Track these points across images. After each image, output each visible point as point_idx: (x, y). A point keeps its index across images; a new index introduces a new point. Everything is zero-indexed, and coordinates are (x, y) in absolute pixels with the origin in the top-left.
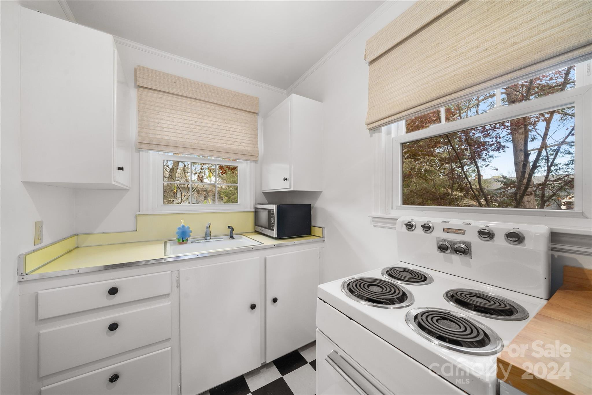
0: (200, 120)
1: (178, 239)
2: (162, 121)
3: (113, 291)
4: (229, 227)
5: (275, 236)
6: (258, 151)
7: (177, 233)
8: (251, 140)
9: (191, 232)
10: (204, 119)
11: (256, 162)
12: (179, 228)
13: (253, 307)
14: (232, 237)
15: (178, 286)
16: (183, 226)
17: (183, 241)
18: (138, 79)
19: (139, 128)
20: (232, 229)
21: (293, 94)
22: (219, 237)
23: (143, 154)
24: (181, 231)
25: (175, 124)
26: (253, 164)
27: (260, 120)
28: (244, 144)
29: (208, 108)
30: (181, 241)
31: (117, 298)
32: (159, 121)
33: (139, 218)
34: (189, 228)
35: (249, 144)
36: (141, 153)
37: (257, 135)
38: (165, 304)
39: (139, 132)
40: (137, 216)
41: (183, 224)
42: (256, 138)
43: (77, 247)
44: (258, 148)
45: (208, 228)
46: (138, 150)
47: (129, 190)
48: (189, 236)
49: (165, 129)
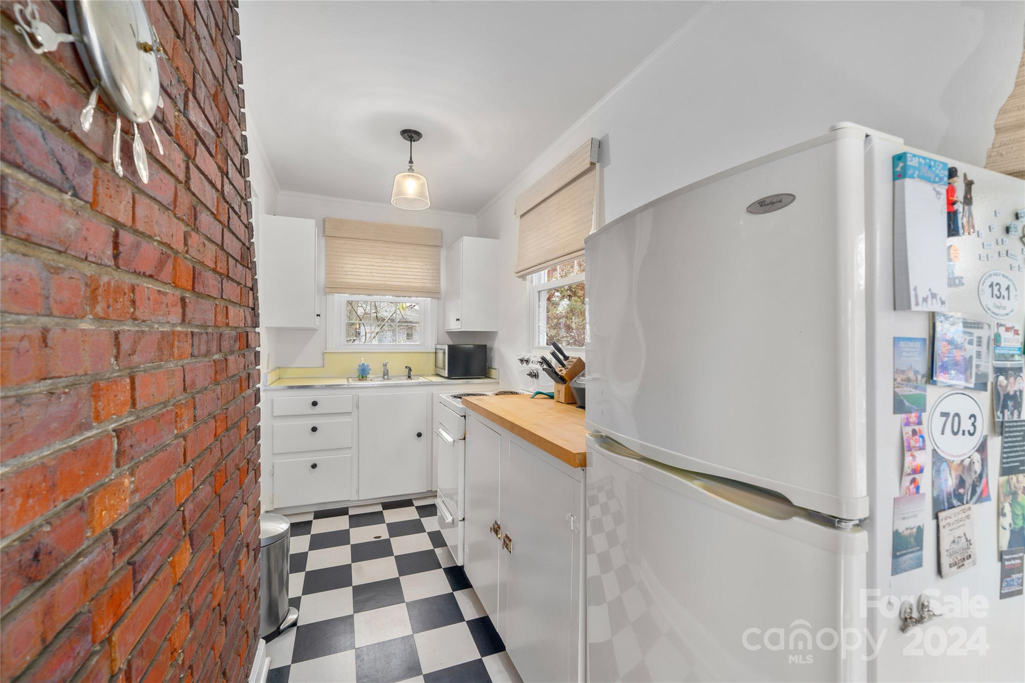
0: (380, 260)
1: (358, 377)
2: (346, 266)
3: (315, 404)
4: (406, 367)
5: (446, 375)
6: (440, 287)
7: (358, 370)
8: (433, 276)
9: (370, 370)
10: (384, 259)
11: (438, 299)
12: (359, 366)
13: (419, 435)
14: (409, 377)
15: (358, 408)
16: (363, 364)
17: (363, 377)
18: (326, 230)
19: (327, 273)
20: (410, 370)
21: (465, 238)
22: (398, 377)
23: (329, 297)
24: (361, 368)
25: (357, 266)
26: (435, 301)
27: (443, 252)
28: (424, 281)
29: (388, 247)
30: (361, 377)
31: (317, 410)
32: (343, 265)
33: (326, 355)
34: (368, 366)
35: (429, 280)
36: (328, 296)
37: (440, 270)
38: (347, 419)
39: (326, 277)
40: (324, 354)
41: (363, 362)
42: (439, 273)
43: (280, 378)
44: (440, 284)
45: (385, 365)
46: (326, 294)
47: (317, 330)
48: (369, 373)
49: (348, 273)
